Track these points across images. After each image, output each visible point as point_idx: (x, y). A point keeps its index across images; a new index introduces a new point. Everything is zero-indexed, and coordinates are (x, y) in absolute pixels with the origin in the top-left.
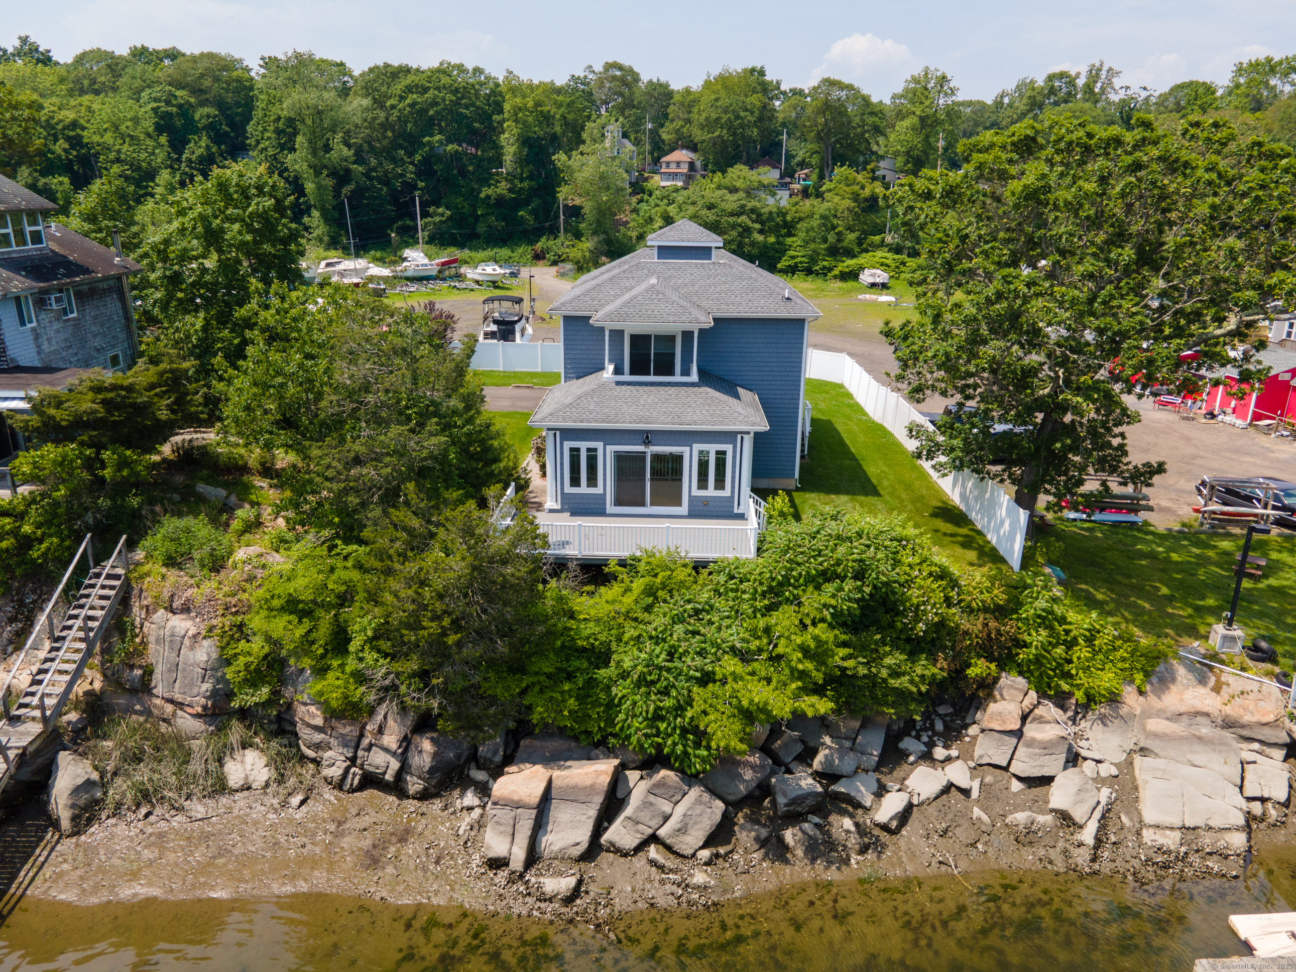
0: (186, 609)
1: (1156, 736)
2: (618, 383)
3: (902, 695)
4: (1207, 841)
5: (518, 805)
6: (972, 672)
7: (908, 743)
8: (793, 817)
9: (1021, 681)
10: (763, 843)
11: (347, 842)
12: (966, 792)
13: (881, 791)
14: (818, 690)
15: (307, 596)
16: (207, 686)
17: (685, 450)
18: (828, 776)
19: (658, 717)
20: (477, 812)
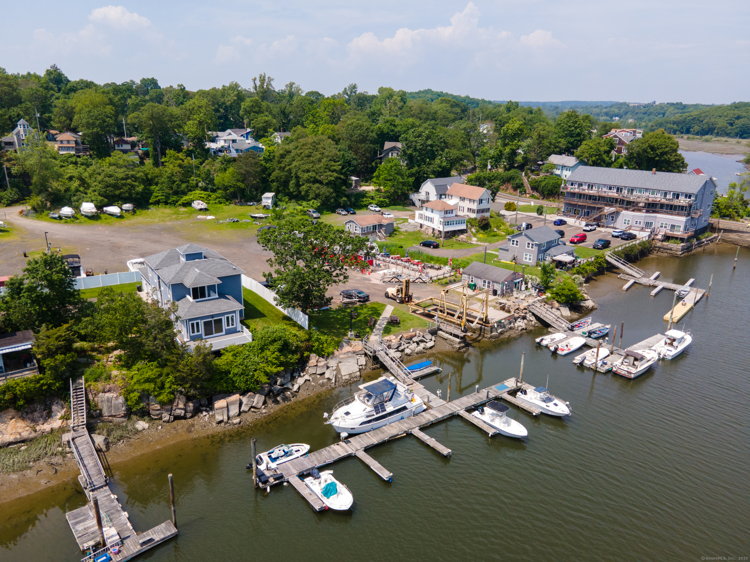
0: (109, 391)
1: (342, 358)
2: (197, 302)
3: (292, 363)
4: (353, 375)
5: (222, 408)
6: (305, 355)
7: (295, 374)
8: (278, 395)
9: (314, 355)
10: (273, 402)
11: (179, 431)
12: (309, 380)
13: (293, 385)
14: (279, 366)
15: (153, 376)
16: (124, 408)
17: (223, 317)
18: (282, 385)
19: (247, 381)
20: (208, 416)
